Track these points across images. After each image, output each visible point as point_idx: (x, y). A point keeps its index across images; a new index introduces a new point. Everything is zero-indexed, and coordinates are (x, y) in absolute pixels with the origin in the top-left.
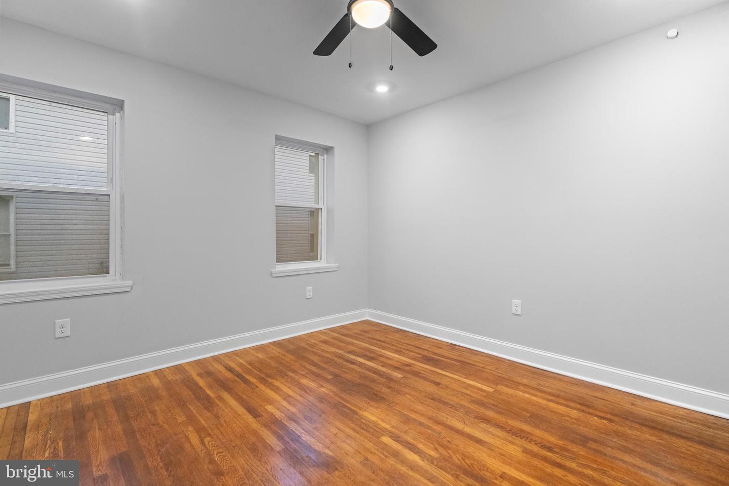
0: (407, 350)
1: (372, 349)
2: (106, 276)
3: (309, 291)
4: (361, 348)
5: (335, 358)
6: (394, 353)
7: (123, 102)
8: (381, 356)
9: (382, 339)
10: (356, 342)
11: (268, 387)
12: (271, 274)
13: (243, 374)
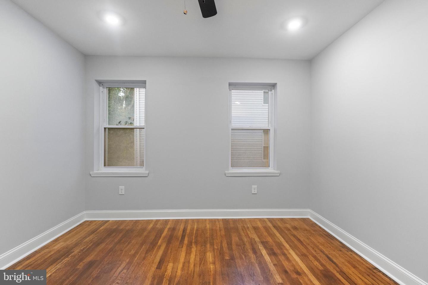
0: (315, 257)
1: (283, 246)
2: (142, 168)
3: (254, 189)
4: (275, 242)
5: (247, 244)
6: (298, 255)
7: (145, 81)
8: (284, 254)
9: (302, 239)
10: (278, 235)
11: (187, 250)
12: (225, 174)
13: (186, 236)
